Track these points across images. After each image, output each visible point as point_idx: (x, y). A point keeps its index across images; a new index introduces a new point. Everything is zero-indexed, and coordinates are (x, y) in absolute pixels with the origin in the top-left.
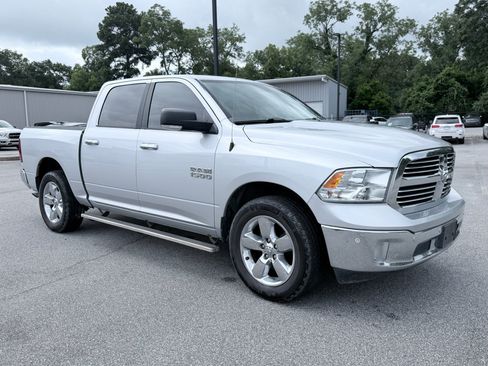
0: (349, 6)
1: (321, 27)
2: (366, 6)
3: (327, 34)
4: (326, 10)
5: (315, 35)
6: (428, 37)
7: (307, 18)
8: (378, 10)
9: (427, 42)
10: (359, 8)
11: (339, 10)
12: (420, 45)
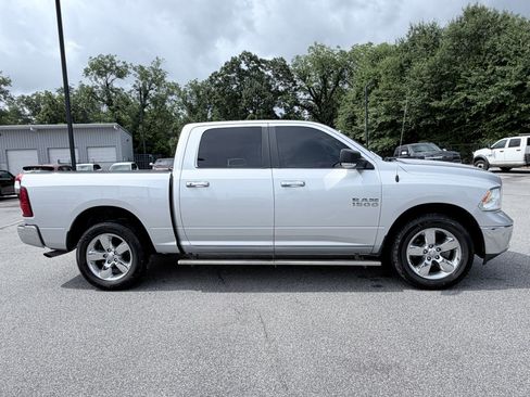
0: (126, 66)
1: (101, 81)
2: (142, 68)
3: (107, 87)
4: (105, 67)
5: (96, 87)
6: (185, 99)
7: (87, 72)
8: (152, 72)
9: (185, 103)
10: (135, 69)
11: (117, 68)
12: (179, 104)
